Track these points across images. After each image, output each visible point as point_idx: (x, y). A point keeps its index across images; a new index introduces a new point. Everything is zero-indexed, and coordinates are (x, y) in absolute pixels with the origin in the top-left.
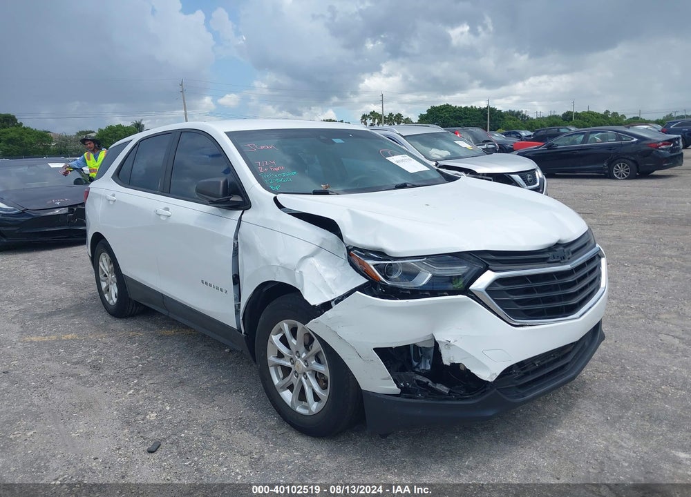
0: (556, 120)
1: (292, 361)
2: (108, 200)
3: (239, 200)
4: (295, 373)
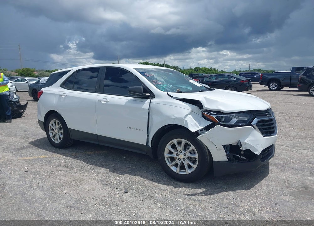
0: (192, 70)
1: (177, 155)
2: (61, 96)
3: (149, 94)
4: (179, 159)
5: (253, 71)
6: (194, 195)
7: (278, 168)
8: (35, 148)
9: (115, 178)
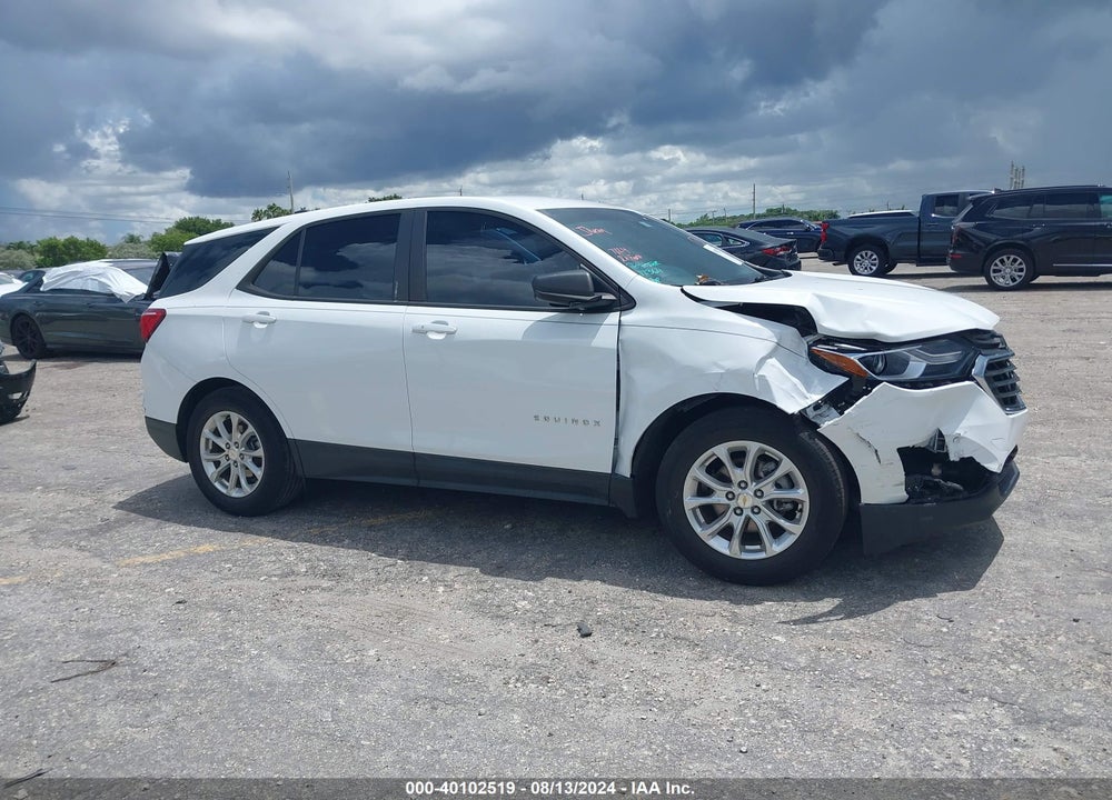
1: (731, 496)
2: (249, 322)
3: (612, 297)
4: (735, 510)
5: (764, 216)
6: (813, 620)
7: (1019, 516)
8: (151, 522)
9: (520, 594)
